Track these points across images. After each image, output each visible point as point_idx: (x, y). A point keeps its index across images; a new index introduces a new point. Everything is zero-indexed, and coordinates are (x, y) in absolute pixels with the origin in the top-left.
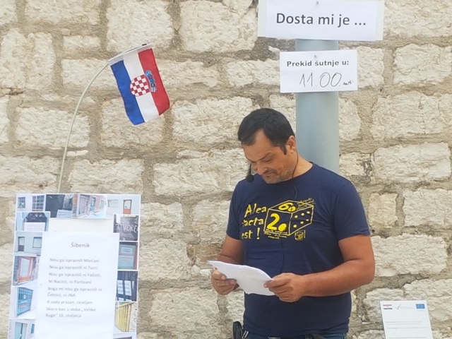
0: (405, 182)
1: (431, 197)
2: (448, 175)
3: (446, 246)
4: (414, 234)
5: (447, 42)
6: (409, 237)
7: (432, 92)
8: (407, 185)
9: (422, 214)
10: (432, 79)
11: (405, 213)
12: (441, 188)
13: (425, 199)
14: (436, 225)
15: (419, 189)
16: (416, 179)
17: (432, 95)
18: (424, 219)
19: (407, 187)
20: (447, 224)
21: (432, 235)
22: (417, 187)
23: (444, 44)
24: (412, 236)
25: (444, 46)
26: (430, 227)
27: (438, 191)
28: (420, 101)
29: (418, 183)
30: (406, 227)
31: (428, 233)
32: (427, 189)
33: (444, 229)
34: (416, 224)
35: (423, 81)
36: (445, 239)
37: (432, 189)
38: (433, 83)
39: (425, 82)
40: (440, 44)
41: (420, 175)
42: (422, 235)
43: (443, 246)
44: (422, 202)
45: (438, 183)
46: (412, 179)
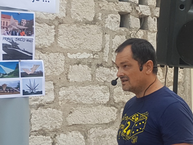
0: (32, 104)
1: (44, 113)
2: (53, 100)
3: (52, 141)
4: (36, 135)
5: (52, 23)
6: (33, 138)
7: (45, 52)
8: (33, 106)
9: (40, 124)
10: (45, 44)
11: (32, 123)
12: (50, 107)
13: (42, 114)
14: (46, 129)
15: (39, 109)
16: (37, 102)
17: (45, 53)
18: (41, 126)
19: (33, 108)
20: (52, 129)
21: (45, 135)
22: (38, 107)
23: (51, 24)
24: (35, 137)
25: (51, 25)
26: (44, 131)
27: (48, 110)
28: (39, 56)
29: (39, 105)
30: (32, 131)
31: (43, 135)
32: (43, 108)
33: (50, 132)
34: (37, 129)
35: (41, 45)
36: (51, 137)
37: (45, 108)
38: (46, 46)
39: (42, 45)
40: (49, 23)
41: (40, 100)
42: (40, 136)
43: (50, 142)
44: (40, 116)
45: (48, 104)
46: (36, 102)
